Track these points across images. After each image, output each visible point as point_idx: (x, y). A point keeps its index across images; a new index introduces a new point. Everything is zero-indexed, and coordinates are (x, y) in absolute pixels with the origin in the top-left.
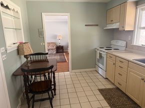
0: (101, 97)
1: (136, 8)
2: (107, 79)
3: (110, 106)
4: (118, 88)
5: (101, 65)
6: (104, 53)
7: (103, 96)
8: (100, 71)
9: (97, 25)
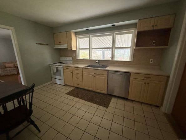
0: (71, 97)
1: (76, 37)
2: (66, 85)
3: (80, 98)
4: (77, 88)
5: (58, 77)
6: (61, 67)
7: (72, 96)
8: (58, 82)
9: (48, 45)
